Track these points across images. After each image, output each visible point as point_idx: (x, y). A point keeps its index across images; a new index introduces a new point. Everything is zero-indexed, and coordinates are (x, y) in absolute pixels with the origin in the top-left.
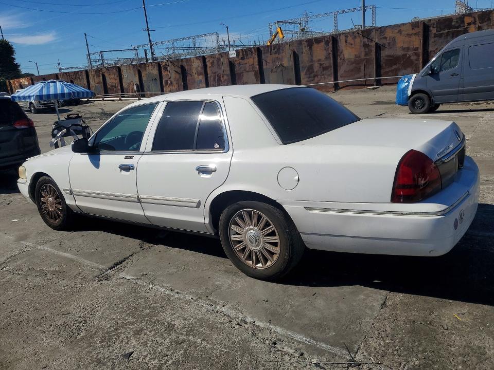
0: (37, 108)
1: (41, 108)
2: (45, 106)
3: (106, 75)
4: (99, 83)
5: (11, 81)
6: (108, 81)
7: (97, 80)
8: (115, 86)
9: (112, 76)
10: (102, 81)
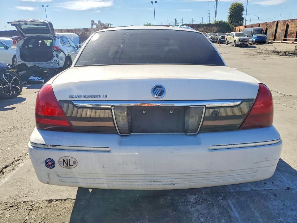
0: (237, 43)
1: (239, 44)
2: (242, 43)
3: (290, 25)
4: (283, 30)
5: (236, 27)
6: (290, 29)
7: (282, 28)
8: (293, 33)
9: (293, 26)
10: (285, 29)
